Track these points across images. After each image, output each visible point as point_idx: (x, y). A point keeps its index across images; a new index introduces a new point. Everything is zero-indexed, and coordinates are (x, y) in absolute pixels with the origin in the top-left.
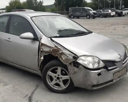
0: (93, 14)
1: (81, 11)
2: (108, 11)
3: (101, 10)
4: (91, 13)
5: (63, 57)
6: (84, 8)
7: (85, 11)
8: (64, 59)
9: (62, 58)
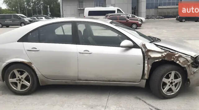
0: (29, 22)
1: (13, 18)
2: (42, 18)
3: (35, 17)
4: (26, 20)
5: (180, 60)
6: (16, 15)
7: (18, 19)
8: (181, 62)
9: (180, 62)
